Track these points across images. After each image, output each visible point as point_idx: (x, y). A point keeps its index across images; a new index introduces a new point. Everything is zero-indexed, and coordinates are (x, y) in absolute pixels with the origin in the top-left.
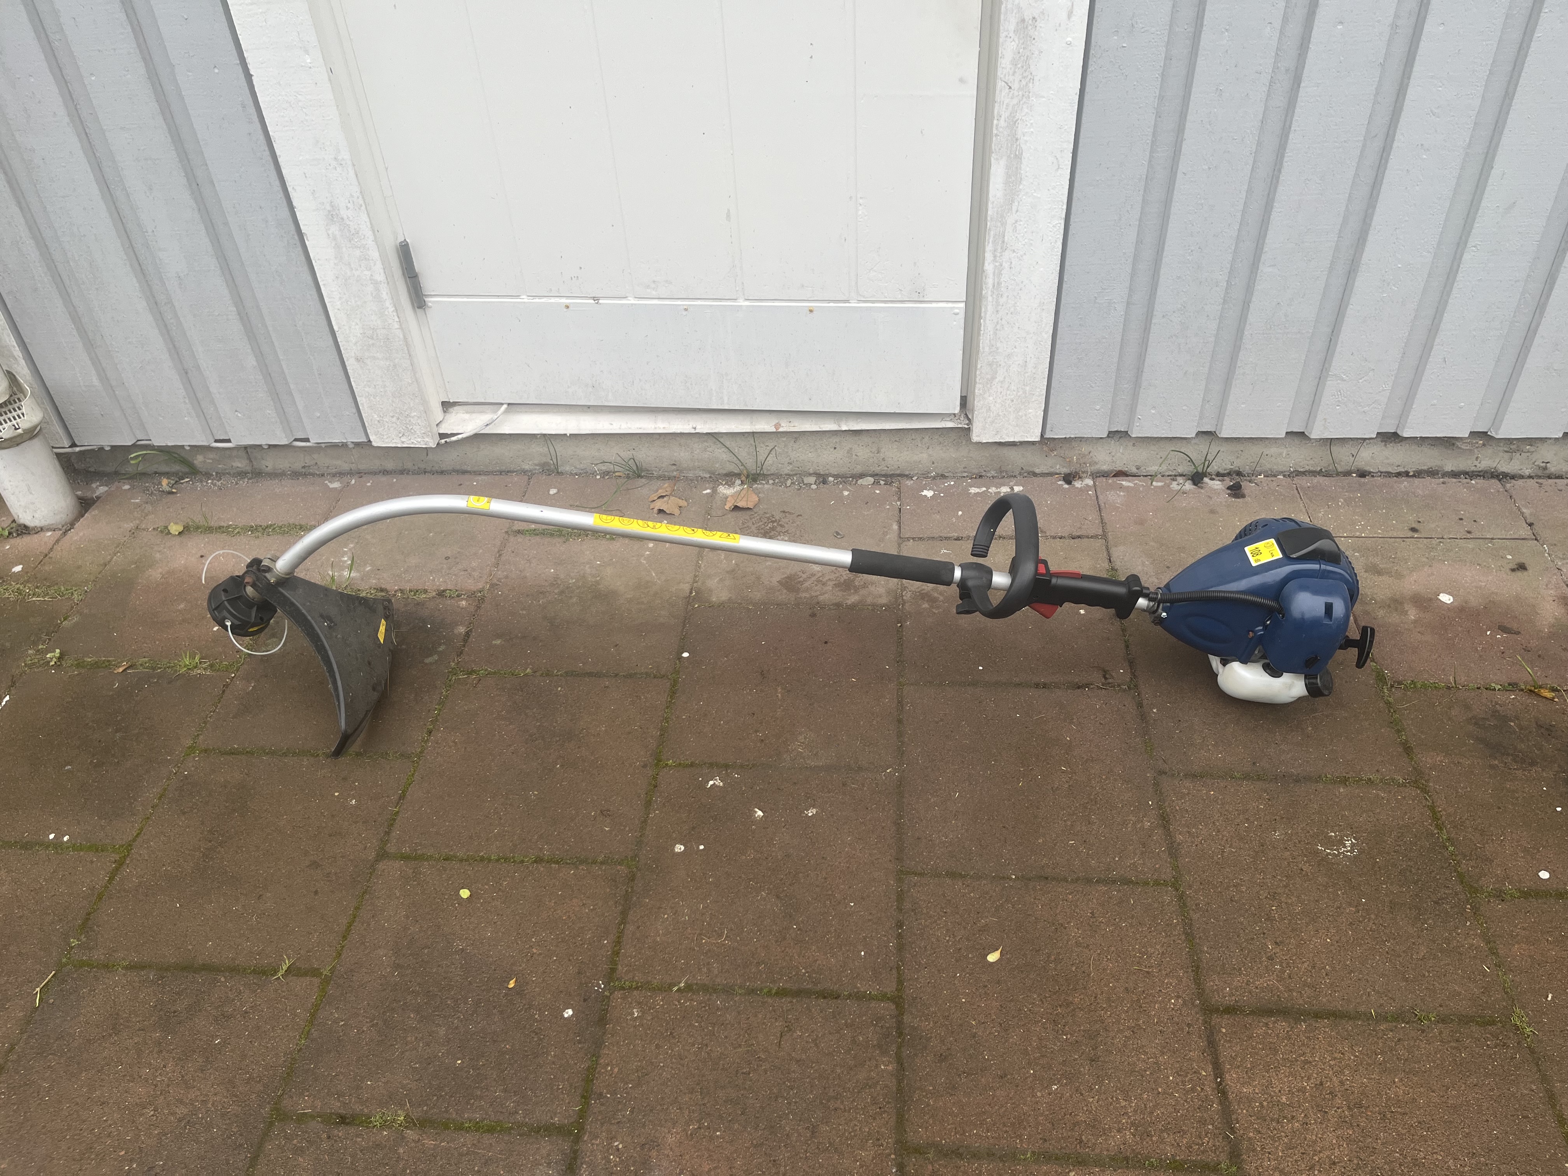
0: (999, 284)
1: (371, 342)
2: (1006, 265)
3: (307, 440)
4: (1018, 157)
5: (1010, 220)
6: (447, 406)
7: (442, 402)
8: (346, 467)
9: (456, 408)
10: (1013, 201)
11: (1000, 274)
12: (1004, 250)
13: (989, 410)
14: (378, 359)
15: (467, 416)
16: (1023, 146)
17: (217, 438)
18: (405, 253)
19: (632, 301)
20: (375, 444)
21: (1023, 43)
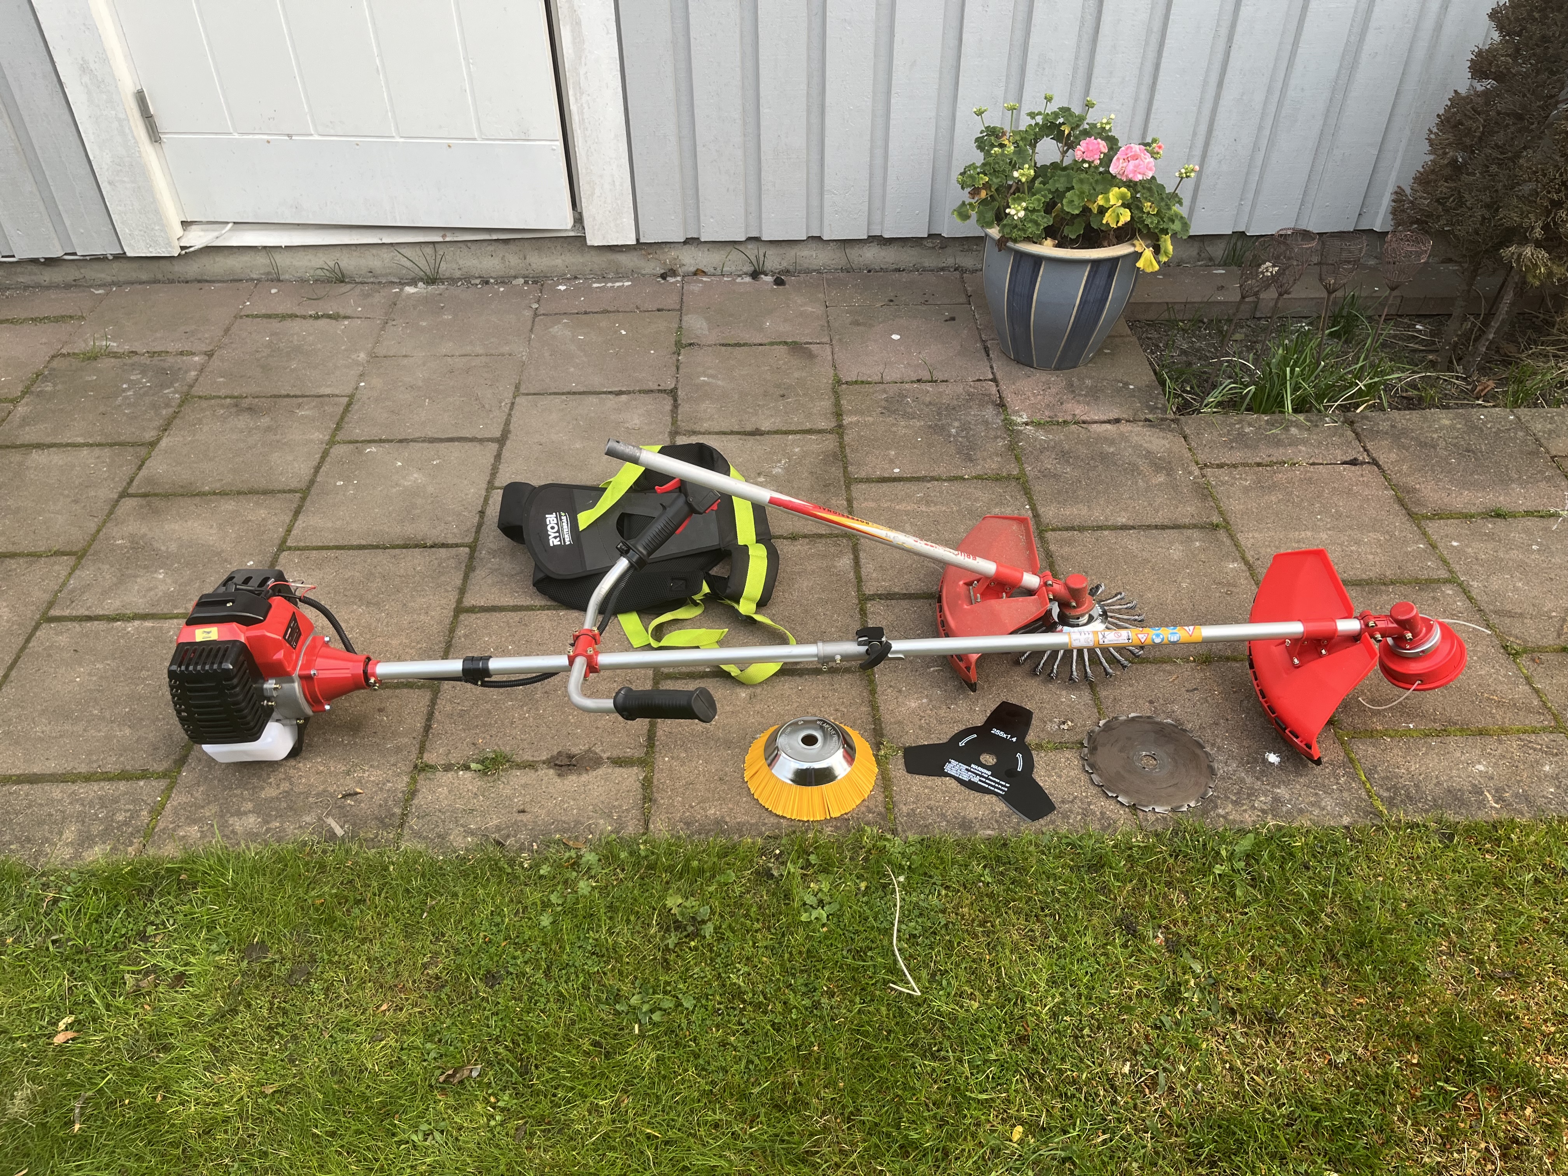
0: (583, 120)
1: (119, 168)
2: (585, 105)
3: (75, 254)
4: (578, 23)
5: (582, 72)
6: (185, 224)
7: (182, 222)
8: (109, 279)
9: (194, 227)
10: (581, 57)
11: (582, 113)
12: (582, 94)
13: (594, 219)
14: (126, 182)
15: (202, 233)
17: (4, 254)
18: (141, 98)
19: (317, 138)
20: (129, 254)
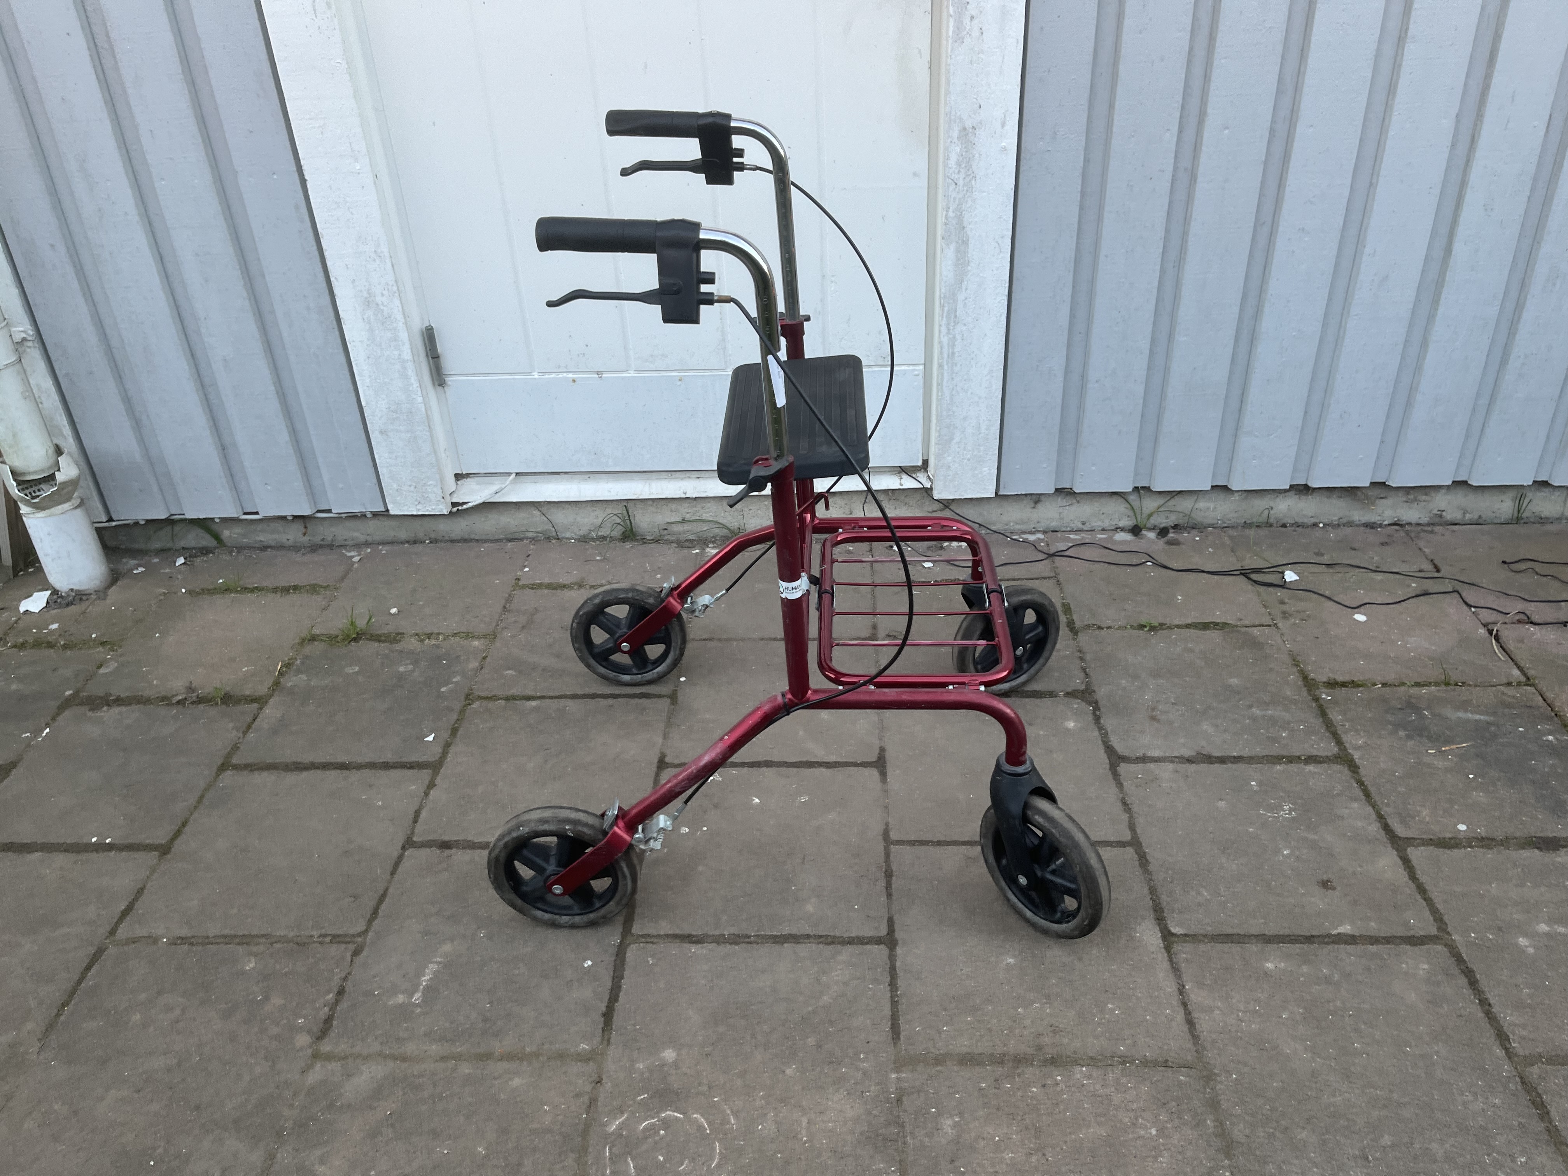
0: (953, 354)
1: (395, 416)
2: (958, 337)
3: (329, 511)
4: (966, 242)
5: (961, 297)
6: (460, 477)
7: (456, 475)
8: (362, 538)
9: (468, 479)
10: (962, 281)
11: (954, 345)
12: (956, 323)
13: (949, 468)
14: (401, 431)
15: (476, 487)
16: (969, 233)
17: (245, 511)
18: (429, 337)
19: (632, 374)
20: (392, 512)
21: (965, 148)
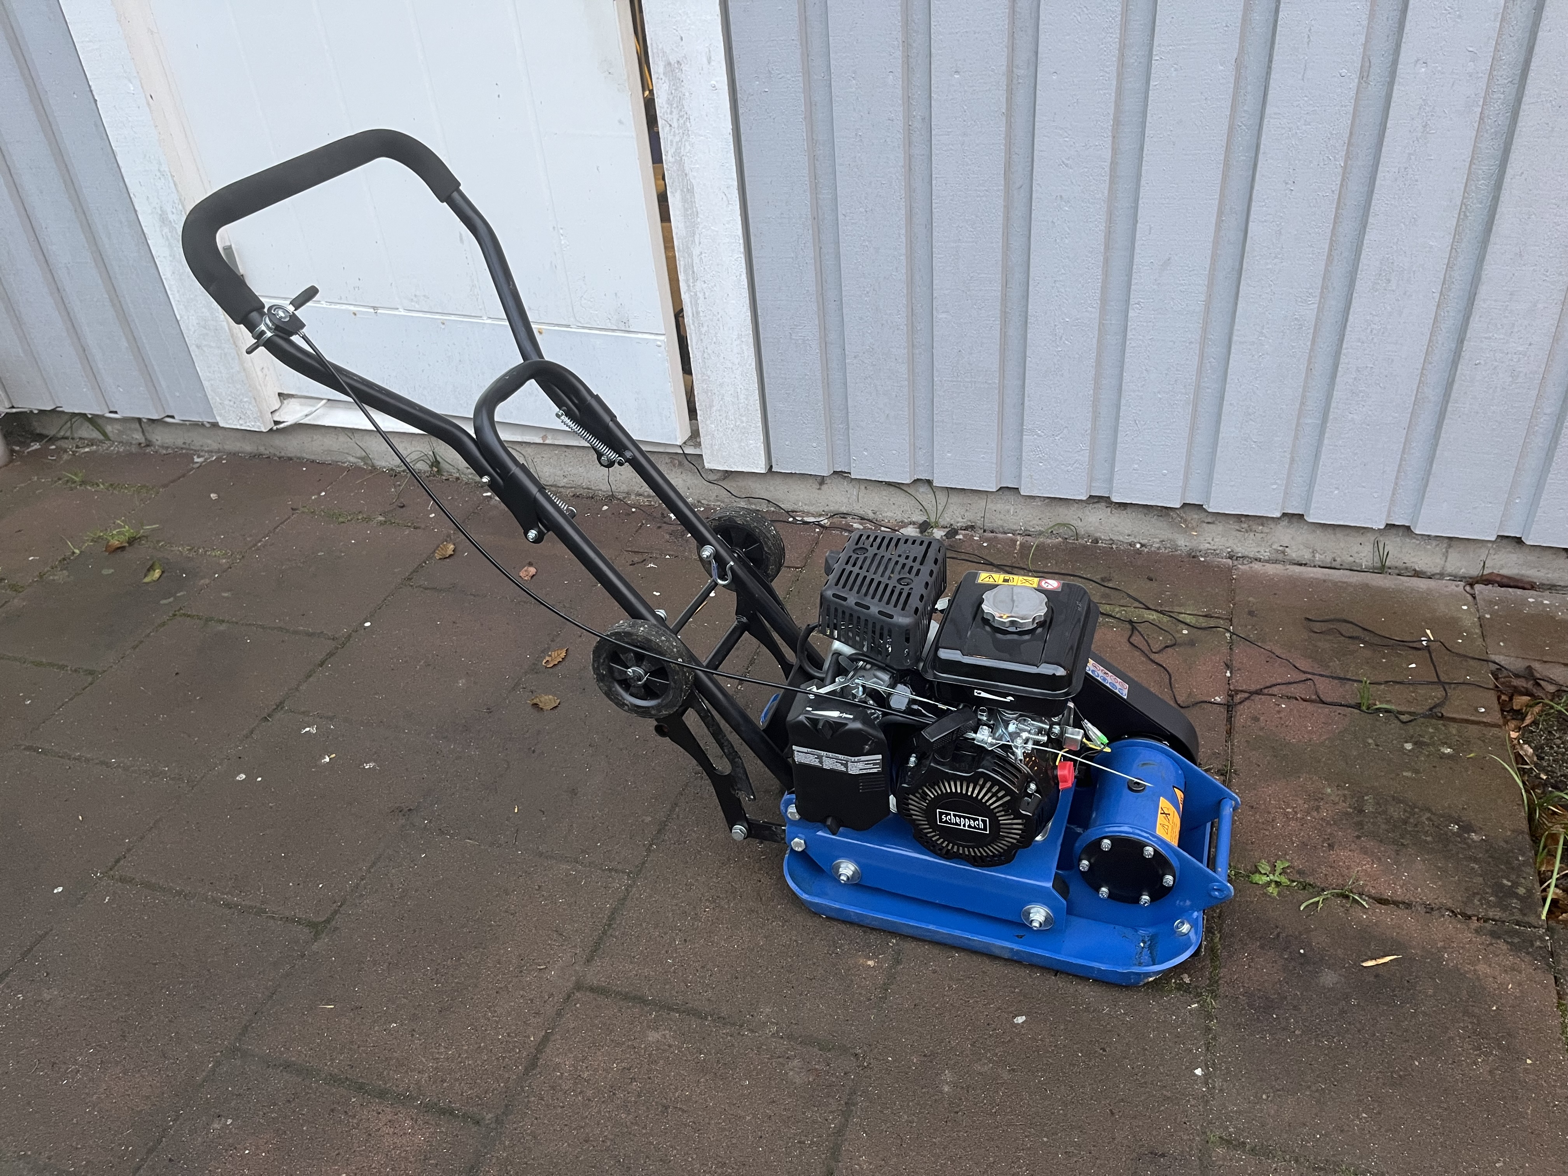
0: (698, 313)
1: (205, 332)
2: (700, 295)
3: (174, 417)
4: (691, 191)
5: (696, 251)
6: (281, 396)
7: (279, 394)
9: (289, 400)
10: (694, 234)
11: (697, 304)
12: (695, 280)
14: (213, 348)
15: (299, 408)
16: (693, 181)
17: (112, 409)
18: (230, 256)
19: (403, 313)
20: (222, 424)
21: (674, 85)
